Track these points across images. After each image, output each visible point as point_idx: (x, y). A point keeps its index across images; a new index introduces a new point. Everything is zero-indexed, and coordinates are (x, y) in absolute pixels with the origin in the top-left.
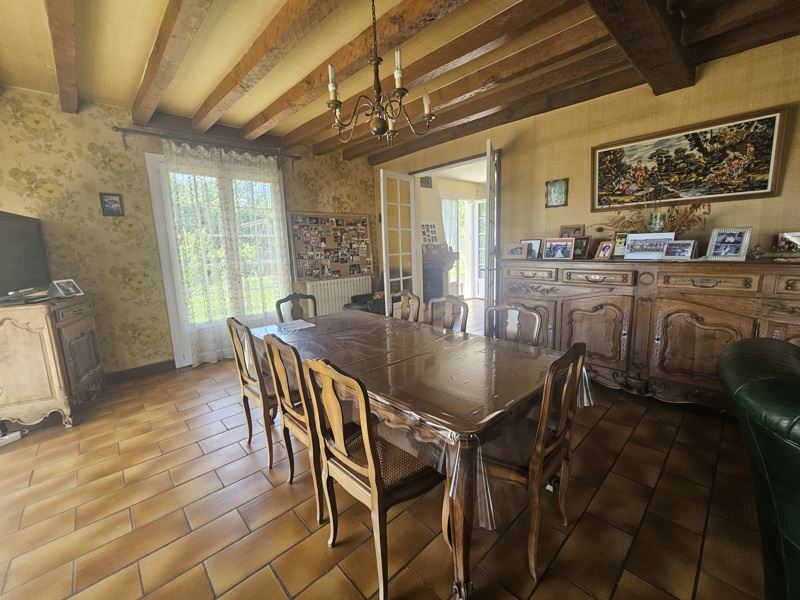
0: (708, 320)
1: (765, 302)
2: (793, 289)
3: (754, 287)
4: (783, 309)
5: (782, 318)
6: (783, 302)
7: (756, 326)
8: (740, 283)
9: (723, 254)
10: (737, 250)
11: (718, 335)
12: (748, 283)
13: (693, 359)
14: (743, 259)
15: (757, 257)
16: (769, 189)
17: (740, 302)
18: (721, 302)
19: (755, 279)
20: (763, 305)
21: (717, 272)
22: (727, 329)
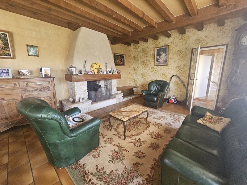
0: (6, 99)
1: (22, 90)
2: (28, 85)
3: (18, 86)
4: (27, 91)
5: (28, 93)
6: (27, 89)
7: (22, 97)
8: (13, 85)
9: (4, 76)
10: (8, 75)
11: (11, 102)
12: (15, 85)
13: (6, 113)
14: (11, 77)
15: (15, 77)
16: (12, 57)
17: (15, 91)
18: (9, 92)
19: (17, 84)
20: (22, 91)
21: (4, 82)
22: (14, 100)
